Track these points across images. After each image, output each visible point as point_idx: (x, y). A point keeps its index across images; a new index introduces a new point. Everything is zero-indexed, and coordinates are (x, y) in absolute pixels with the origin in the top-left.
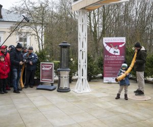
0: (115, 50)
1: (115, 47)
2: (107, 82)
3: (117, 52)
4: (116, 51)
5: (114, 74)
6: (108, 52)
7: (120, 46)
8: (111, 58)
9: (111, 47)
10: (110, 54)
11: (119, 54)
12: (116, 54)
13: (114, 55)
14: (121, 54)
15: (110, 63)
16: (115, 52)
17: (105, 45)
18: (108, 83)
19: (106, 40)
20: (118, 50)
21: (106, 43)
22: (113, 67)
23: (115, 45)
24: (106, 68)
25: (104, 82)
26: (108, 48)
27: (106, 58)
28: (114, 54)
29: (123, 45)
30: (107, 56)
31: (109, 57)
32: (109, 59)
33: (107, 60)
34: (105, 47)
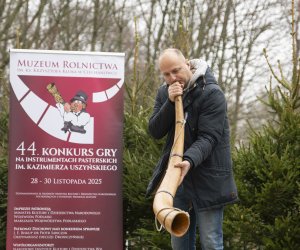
0: (71, 117)
5: (59, 243)
6: (35, 127)
7: (99, 97)
8: (51, 160)
9: (51, 101)
10: (44, 140)
11: (88, 138)
12: (76, 138)
13: (66, 144)
14: (100, 141)
15: (40, 187)
16: (68, 127)
17: (19, 89)
19: (25, 62)
20: (86, 120)
21: (25, 79)
22: (57, 204)
23: (72, 90)
24: (18, 213)
26: (33, 106)
27: (25, 157)
28: (63, 136)
29: (113, 92)
30: (26, 147)
31: (41, 156)
32: (35, 163)
33: (29, 167)
34: (19, 99)
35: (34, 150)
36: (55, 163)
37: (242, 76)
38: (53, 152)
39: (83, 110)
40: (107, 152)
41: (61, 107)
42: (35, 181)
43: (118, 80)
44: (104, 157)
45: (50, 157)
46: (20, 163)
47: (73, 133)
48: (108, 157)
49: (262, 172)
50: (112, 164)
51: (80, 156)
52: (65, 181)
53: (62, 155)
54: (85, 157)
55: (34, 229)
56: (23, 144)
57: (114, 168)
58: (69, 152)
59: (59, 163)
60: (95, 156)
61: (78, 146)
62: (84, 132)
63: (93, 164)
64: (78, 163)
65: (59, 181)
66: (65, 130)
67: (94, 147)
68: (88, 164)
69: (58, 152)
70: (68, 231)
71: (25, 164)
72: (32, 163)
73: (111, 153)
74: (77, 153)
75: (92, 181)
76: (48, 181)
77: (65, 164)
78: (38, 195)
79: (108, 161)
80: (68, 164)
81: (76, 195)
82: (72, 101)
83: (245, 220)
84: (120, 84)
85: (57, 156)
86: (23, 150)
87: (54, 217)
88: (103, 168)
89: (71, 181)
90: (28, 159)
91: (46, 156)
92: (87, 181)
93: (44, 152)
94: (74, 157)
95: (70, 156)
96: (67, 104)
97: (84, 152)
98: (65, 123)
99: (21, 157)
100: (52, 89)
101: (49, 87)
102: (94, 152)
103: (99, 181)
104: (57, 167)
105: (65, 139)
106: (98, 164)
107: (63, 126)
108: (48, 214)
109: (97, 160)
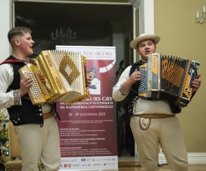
36: (81, 105)
39: (95, 77)
40: (108, 99)
42: (71, 114)
43: (113, 61)
44: (106, 101)
46: (63, 105)
48: (108, 101)
50: (110, 105)
51: (94, 101)
52: (86, 114)
54: (96, 101)
55: (71, 139)
57: (111, 107)
59: (83, 105)
60: (102, 101)
61: (93, 96)
62: (95, 88)
63: (100, 105)
64: (93, 105)
65: (83, 114)
67: (101, 96)
68: (98, 105)
70: (89, 140)
71: (65, 106)
72: (68, 105)
73: (110, 99)
74: (92, 99)
75: (100, 114)
76: (77, 114)
77: (86, 105)
78: (73, 122)
79: (109, 103)
80: (88, 105)
81: (92, 122)
84: (114, 63)
87: (81, 133)
88: (106, 107)
89: (89, 114)
92: (98, 114)
94: (91, 101)
95: (88, 101)
97: (96, 99)
102: (101, 98)
103: (104, 114)
104: (82, 107)
106: (103, 105)
108: (78, 131)
109: (103, 103)
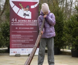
1: (25, 7)
2: (14, 54)
3: (28, 15)
4: (27, 13)
5: (23, 44)
6: (16, 15)
7: (32, 7)
8: (20, 23)
9: (20, 8)
10: (19, 18)
16: (25, 14)
17: (12, 5)
18: (16, 56)
20: (29, 13)
21: (13, 2)
22: (22, 34)
23: (26, 5)
24: (13, 36)
25: (11, 54)
26: (16, 9)
27: (14, 22)
29: (36, 5)
30: (14, 20)
31: (18, 22)
32: (17, 24)
33: (15, 25)
34: (12, 7)
35: (16, 20)
36: (22, 24)
37: (72, 2)
38: (21, 21)
39: (28, 10)
40: (35, 21)
41: (23, 9)
42: (17, 28)
43: (37, 2)
44: (34, 22)
45: (20, 22)
46: (13, 24)
47: (26, 16)
48: (35, 22)
49: (73, 25)
50: (36, 24)
51: (28, 22)
52: (24, 28)
53: (23, 22)
54: (29, 22)
55: (17, 40)
56: (13, 19)
57: (36, 25)
58: (25, 21)
59: (23, 24)
60: (32, 22)
61: (27, 19)
62: (29, 16)
63: (31, 24)
64: (27, 24)
65: (23, 28)
66: (24, 15)
68: (30, 24)
69: (22, 21)
70: (25, 41)
71: (14, 24)
72: (16, 24)
73: (36, 21)
74: (27, 21)
76: (20, 28)
77: (24, 24)
78: (18, 32)
79: (35, 23)
80: (25, 24)
81: (27, 32)
82: (26, 8)
83: (69, 37)
84: (38, 3)
85: (22, 22)
86: (13, 20)
87: (22, 37)
88: (34, 25)
89: (26, 28)
90: (15, 23)
91: (19, 22)
92: (30, 28)
93: (19, 21)
94: (26, 22)
95: (25, 22)
96: (24, 9)
97: (29, 21)
98: (24, 13)
99: (13, 22)
100: (20, 5)
101: (20, 4)
102: (32, 21)
103: (33, 28)
104: (22, 25)
105: (24, 18)
106: (32, 24)
107: (23, 14)
108: (20, 36)
109: (32, 23)
